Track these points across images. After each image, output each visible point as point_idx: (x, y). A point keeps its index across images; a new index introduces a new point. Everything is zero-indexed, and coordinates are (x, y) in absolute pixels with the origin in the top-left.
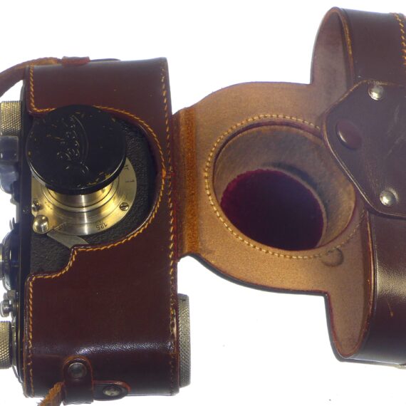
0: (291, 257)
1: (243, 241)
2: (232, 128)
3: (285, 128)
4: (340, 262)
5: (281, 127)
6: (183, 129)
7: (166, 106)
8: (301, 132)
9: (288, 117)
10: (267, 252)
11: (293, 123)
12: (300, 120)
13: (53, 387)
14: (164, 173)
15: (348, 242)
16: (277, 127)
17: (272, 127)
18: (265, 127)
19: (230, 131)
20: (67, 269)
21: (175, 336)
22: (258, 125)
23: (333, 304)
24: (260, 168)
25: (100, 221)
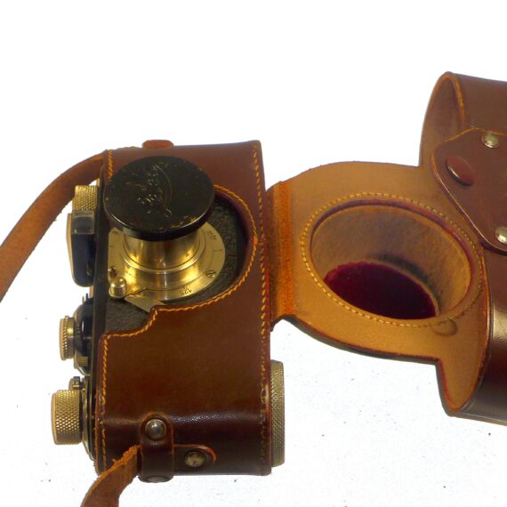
0: (398, 325)
1: (344, 306)
2: (331, 203)
3: (391, 208)
4: (454, 331)
5: (386, 208)
6: (277, 202)
7: (258, 180)
8: (409, 213)
9: (394, 196)
10: (371, 318)
11: (400, 202)
12: (408, 200)
14: (256, 239)
15: (463, 314)
16: (382, 207)
17: (377, 207)
18: (369, 207)
19: (329, 205)
20: (147, 327)
21: (267, 406)
22: (361, 203)
23: (446, 371)
24: (363, 260)
25: (183, 286)
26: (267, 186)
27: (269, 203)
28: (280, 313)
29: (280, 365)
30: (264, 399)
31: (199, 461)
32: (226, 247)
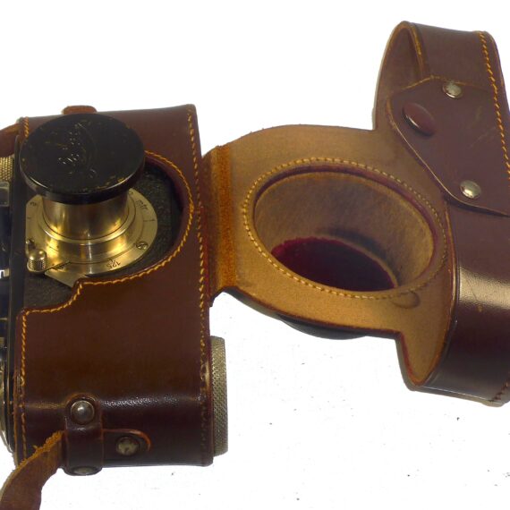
0: (353, 297)
1: (292, 277)
2: (276, 168)
3: (343, 175)
4: (416, 303)
5: (337, 174)
6: (214, 168)
7: (194, 145)
8: (363, 180)
9: (346, 162)
10: (323, 290)
11: (353, 168)
12: (362, 165)
13: (51, 436)
14: (192, 207)
15: (426, 285)
16: (333, 174)
17: (327, 174)
18: (317, 174)
19: (273, 170)
20: (70, 303)
21: (208, 385)
22: (309, 169)
23: (408, 345)
24: (314, 235)
25: (111, 259)
26: (204, 152)
27: (205, 170)
28: (220, 286)
29: (221, 342)
30: (204, 377)
31: (132, 448)
32: (159, 217)
